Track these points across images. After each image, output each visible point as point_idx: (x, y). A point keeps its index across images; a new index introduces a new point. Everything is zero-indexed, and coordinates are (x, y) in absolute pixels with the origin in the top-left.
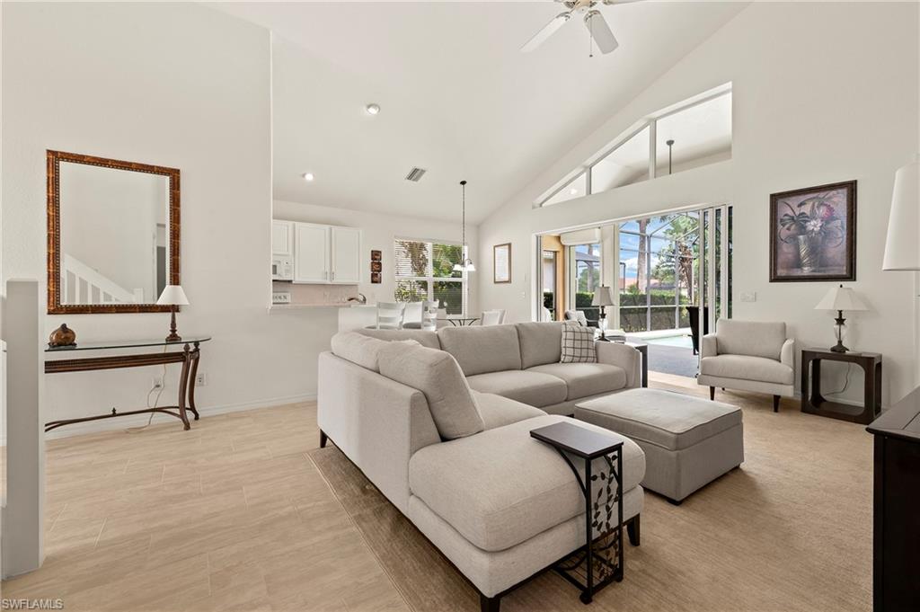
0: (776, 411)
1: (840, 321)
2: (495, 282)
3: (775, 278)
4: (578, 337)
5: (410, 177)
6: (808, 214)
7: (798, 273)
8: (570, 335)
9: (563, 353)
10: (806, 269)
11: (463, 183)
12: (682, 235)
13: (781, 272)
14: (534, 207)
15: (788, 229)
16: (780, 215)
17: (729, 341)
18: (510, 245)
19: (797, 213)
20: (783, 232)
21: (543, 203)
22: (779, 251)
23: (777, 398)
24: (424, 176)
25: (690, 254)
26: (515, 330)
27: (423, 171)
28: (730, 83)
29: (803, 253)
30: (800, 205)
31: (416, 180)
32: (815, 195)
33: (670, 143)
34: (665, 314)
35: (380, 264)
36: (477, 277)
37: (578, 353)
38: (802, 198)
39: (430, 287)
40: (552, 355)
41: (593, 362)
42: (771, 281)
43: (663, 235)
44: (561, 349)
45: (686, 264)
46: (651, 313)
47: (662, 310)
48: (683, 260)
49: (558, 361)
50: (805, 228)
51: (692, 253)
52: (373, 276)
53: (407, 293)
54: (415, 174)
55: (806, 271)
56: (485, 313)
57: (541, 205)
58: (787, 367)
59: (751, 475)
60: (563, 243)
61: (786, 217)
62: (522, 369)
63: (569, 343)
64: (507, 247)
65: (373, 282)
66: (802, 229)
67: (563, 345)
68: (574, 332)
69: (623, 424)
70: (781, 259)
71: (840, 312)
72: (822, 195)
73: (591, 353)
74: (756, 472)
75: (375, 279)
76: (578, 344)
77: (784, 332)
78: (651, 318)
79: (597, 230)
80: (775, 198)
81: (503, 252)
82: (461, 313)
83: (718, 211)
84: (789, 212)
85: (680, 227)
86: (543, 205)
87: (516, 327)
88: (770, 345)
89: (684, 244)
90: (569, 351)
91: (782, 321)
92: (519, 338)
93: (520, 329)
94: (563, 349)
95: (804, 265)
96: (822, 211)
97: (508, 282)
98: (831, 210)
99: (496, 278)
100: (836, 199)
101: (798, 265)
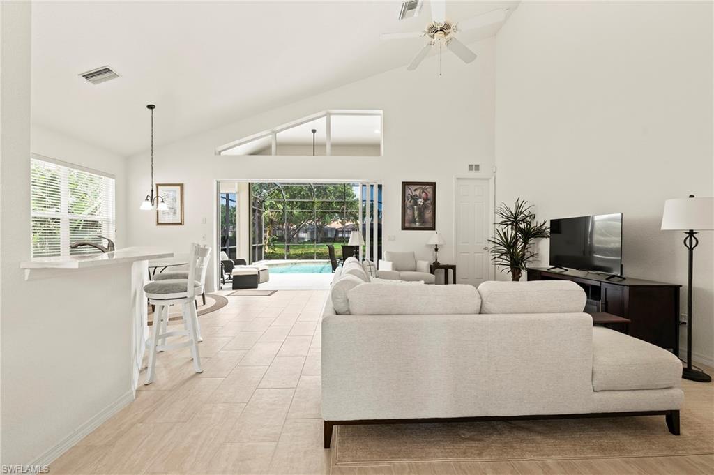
1: (436, 250)
2: (158, 224)
3: (404, 228)
6: (418, 195)
7: (413, 225)
10: (417, 223)
11: (151, 107)
13: (406, 225)
14: (216, 154)
15: (410, 202)
16: (407, 195)
18: (183, 186)
19: (414, 194)
20: (408, 203)
21: (222, 151)
22: (406, 214)
27: (116, 75)
28: (382, 110)
29: (416, 215)
30: (415, 190)
32: (421, 186)
38: (416, 187)
42: (402, 229)
50: (417, 202)
55: (417, 225)
57: (220, 152)
61: (409, 196)
64: (180, 187)
66: (416, 203)
70: (407, 218)
71: (436, 245)
72: (424, 187)
80: (404, 185)
81: (171, 192)
83: (372, 186)
84: (410, 193)
86: (222, 153)
88: (412, 264)
96: (423, 195)
97: (180, 224)
98: (427, 195)
99: (159, 219)
100: (428, 190)
101: (415, 222)
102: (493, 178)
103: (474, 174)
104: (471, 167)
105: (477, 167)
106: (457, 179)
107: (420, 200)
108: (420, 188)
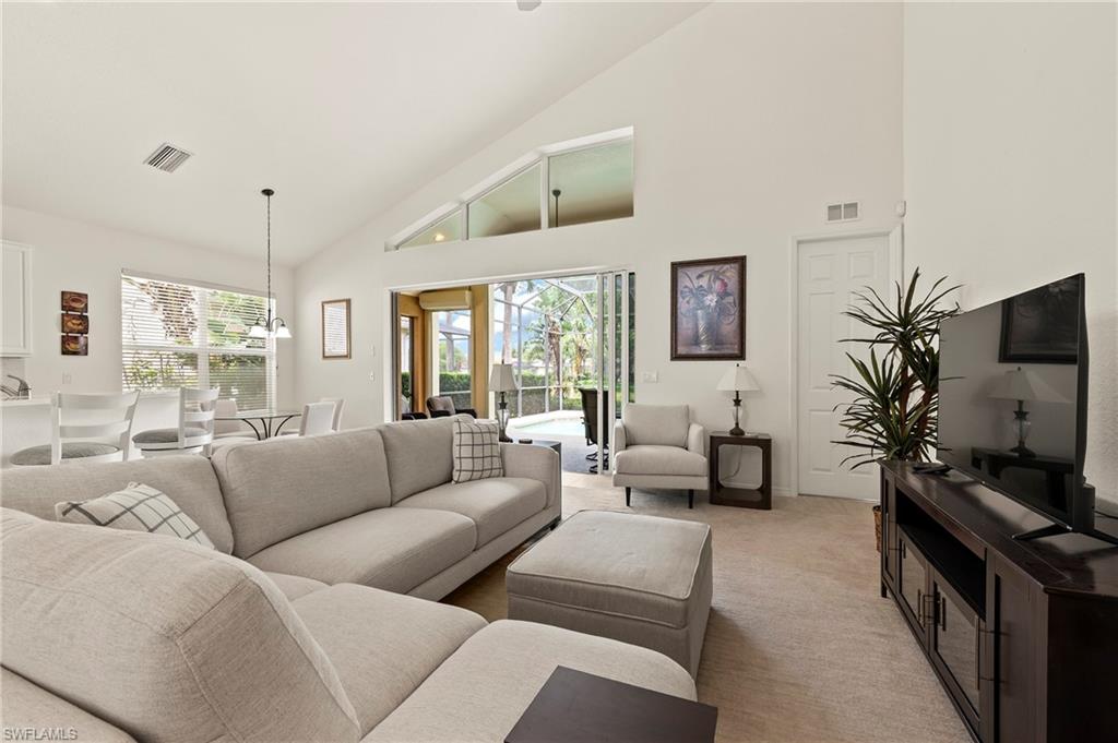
0: (691, 507)
1: (737, 402)
2: (324, 357)
3: (676, 357)
4: (478, 440)
5: (155, 161)
6: (706, 287)
7: (696, 351)
8: (466, 439)
9: (457, 467)
10: (703, 346)
11: (268, 192)
12: (551, 309)
13: (682, 350)
14: (386, 250)
15: (688, 302)
16: (681, 286)
17: (639, 430)
18: (348, 302)
19: (696, 286)
20: (682, 306)
21: (399, 244)
22: (680, 327)
23: (691, 492)
24: (187, 163)
25: (557, 330)
26: (380, 437)
27: (184, 156)
28: (632, 128)
29: (701, 329)
30: (700, 276)
31: (169, 168)
32: (711, 268)
33: (557, 193)
34: (535, 397)
35: (84, 319)
36: (291, 348)
37: (478, 465)
38: (699, 270)
39: (203, 363)
40: (439, 472)
41: (498, 476)
42: (672, 359)
43: (533, 307)
44: (452, 463)
45: (554, 340)
46: (523, 395)
47: (532, 392)
48: (551, 336)
49: (449, 480)
50: (703, 302)
51: (560, 329)
52: (64, 340)
53: (152, 374)
54: (164, 157)
55: (704, 349)
56: (310, 405)
57: (396, 247)
58: (699, 455)
59: (727, 615)
60: (423, 306)
61: (686, 290)
62: (391, 506)
63: (466, 452)
64: (344, 304)
65: (65, 352)
66: (700, 303)
67: (456, 454)
68: (472, 433)
69: (597, 594)
70: (681, 335)
72: (717, 268)
73: (497, 463)
74: (728, 607)
75: (72, 347)
76: (478, 451)
77: (688, 416)
78: (523, 401)
79: (467, 292)
80: (675, 267)
81: (337, 313)
82: (264, 407)
83: (618, 278)
84: (689, 284)
85: (548, 300)
86: (399, 248)
87: (380, 432)
88: (676, 432)
89: (552, 318)
90: (467, 464)
91: (685, 404)
92: (385, 450)
93: (387, 435)
94: (457, 462)
95: (701, 343)
96: (717, 286)
97: (346, 356)
98: (725, 285)
99: (326, 350)
100: (728, 274)
101: (697, 343)
102: (899, 229)
103: (843, 226)
104: (834, 211)
105: (852, 208)
106: (799, 242)
107: (710, 297)
108: (707, 272)
